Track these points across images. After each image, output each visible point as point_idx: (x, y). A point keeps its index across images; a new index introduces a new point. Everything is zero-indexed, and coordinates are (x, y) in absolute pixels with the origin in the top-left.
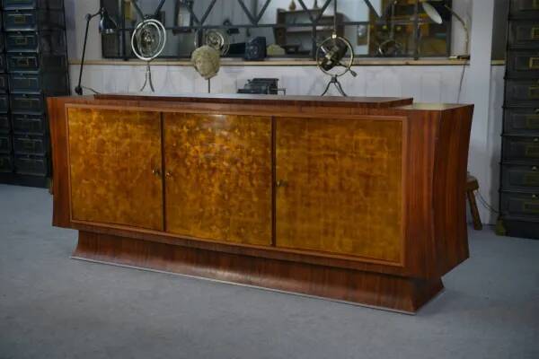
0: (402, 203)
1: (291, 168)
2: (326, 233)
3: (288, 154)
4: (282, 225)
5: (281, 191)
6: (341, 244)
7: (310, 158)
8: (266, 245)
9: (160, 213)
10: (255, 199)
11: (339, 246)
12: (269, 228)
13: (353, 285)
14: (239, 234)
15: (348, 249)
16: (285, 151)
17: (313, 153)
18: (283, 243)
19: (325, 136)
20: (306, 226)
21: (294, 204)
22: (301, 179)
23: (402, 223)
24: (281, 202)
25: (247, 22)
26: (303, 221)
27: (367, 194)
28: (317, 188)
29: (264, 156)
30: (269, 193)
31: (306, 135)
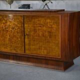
0: (60, 40)
1: (29, 30)
2: (39, 49)
3: (28, 26)
4: (27, 47)
5: (26, 37)
6: (43, 52)
7: (34, 27)
8: (23, 53)
10: (19, 39)
11: (43, 53)
12: (23, 48)
13: (47, 64)
14: (15, 50)
15: (45, 53)
16: (27, 25)
17: (35, 26)
18: (27, 52)
20: (34, 47)
21: (30, 40)
22: (32, 33)
23: (60, 45)
24: (26, 40)
26: (33, 45)
27: (50, 37)
28: (37, 36)
29: (22, 27)
30: (23, 37)
31: (33, 21)
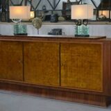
0: (102, 71)
1: (66, 60)
2: (77, 81)
4: (63, 79)
5: (62, 67)
7: (72, 56)
8: (57, 85)
9: (22, 75)
10: (54, 70)
11: (81, 85)
13: (86, 99)
14: (48, 82)
15: (85, 87)
18: (63, 85)
19: (77, 49)
20: (71, 79)
22: (69, 63)
23: (102, 77)
24: (62, 71)
25: (51, 9)
26: (70, 77)
27: (90, 68)
28: (74, 66)
29: (57, 56)
31: (71, 49)
